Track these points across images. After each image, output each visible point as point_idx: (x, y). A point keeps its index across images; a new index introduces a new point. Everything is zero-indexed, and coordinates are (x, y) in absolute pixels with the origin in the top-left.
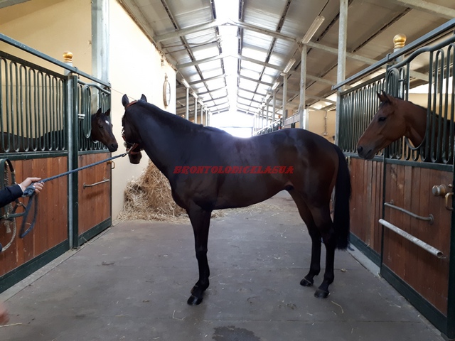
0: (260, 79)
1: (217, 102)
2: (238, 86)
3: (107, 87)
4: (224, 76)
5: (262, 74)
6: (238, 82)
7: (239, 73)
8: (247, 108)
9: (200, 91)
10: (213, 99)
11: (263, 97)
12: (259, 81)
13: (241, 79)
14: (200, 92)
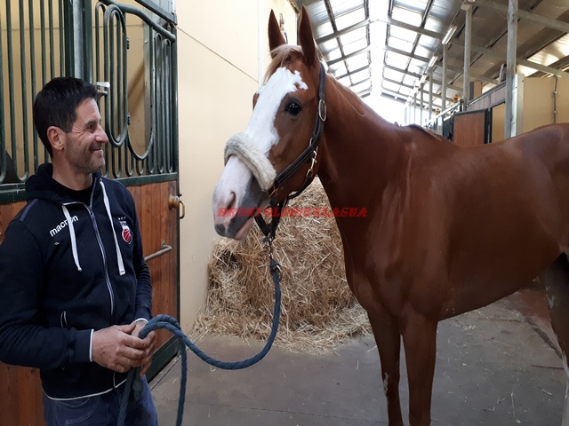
0: (423, 24)
1: (355, 78)
2: (387, 43)
3: (170, 24)
4: (367, 22)
5: (426, 14)
6: (388, 35)
7: (390, 14)
8: (396, 87)
9: (332, 57)
10: (349, 73)
11: (421, 63)
12: (421, 30)
13: (394, 28)
14: (331, 59)
